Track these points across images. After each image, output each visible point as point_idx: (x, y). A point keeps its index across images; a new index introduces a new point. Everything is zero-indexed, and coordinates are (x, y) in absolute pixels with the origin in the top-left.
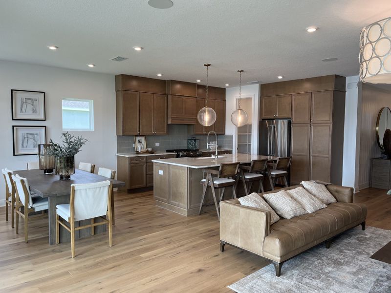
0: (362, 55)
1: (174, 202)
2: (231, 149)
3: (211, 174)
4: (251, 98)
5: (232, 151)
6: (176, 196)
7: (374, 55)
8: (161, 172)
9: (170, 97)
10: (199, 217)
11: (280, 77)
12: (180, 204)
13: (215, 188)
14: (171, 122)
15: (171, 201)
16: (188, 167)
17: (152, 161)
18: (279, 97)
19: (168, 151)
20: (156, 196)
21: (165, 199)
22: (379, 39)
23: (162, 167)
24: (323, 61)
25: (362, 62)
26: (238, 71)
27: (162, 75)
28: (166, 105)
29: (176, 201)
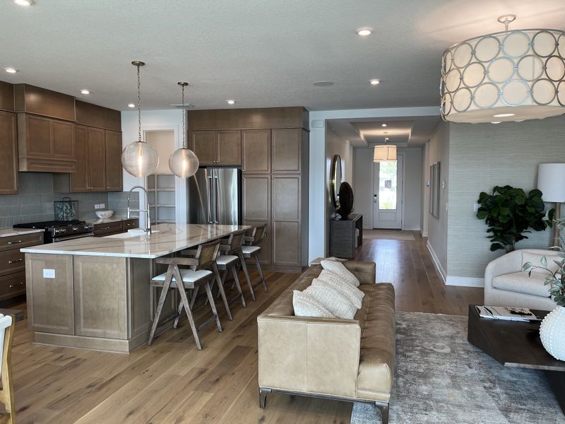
0: (444, 84)
1: (90, 330)
2: (137, 217)
3: (178, 265)
4: (172, 132)
5: (138, 219)
6: (96, 317)
7: (462, 86)
8: (49, 273)
9: (23, 118)
10: (154, 348)
11: (231, 102)
12: (108, 331)
13: (186, 290)
14: (28, 167)
15: (83, 330)
16: (127, 258)
17: (22, 250)
18: (220, 133)
19: (18, 227)
20: (36, 325)
21: (66, 328)
22: (469, 64)
23: (49, 262)
24: (314, 84)
25: (444, 94)
26: (179, 83)
27: (17, 71)
28: (14, 133)
29: (97, 328)
